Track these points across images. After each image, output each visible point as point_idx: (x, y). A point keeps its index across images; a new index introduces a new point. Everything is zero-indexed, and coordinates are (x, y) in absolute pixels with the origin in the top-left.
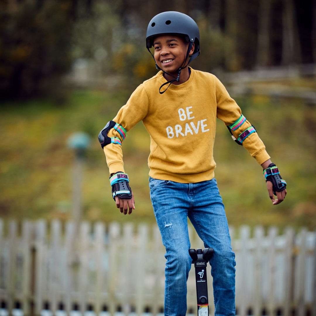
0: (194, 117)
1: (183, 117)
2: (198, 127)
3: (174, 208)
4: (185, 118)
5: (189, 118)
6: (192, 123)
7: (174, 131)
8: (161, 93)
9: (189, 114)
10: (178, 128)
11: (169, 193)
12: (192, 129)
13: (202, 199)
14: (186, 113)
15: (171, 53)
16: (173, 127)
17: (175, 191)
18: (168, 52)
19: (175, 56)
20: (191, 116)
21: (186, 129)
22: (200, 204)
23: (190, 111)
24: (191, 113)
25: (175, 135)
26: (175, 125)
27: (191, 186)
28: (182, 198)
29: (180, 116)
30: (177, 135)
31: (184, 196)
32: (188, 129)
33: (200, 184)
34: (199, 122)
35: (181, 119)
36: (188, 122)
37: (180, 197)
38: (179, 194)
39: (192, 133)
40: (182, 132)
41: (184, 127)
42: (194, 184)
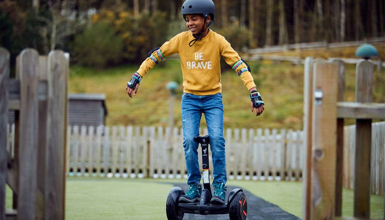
0: (203, 59)
1: (197, 58)
2: (206, 65)
3: (189, 110)
4: (198, 59)
5: (200, 59)
6: (202, 63)
7: (191, 65)
8: (190, 46)
9: (201, 56)
10: (194, 64)
11: (188, 101)
12: (202, 65)
13: (207, 105)
14: (199, 56)
15: (194, 24)
16: (191, 62)
17: (192, 100)
18: (192, 24)
19: (197, 26)
20: (202, 58)
21: (198, 65)
22: (206, 108)
23: (201, 55)
24: (202, 56)
25: (191, 67)
26: (192, 62)
27: (200, 97)
28: (195, 104)
29: (196, 57)
30: (193, 68)
31: (196, 103)
32: (199, 65)
33: (206, 96)
34: (206, 62)
35: (196, 59)
36: (200, 61)
37: (194, 104)
38: (194, 102)
39: (201, 68)
40: (195, 66)
41: (197, 64)
42: (202, 96)
